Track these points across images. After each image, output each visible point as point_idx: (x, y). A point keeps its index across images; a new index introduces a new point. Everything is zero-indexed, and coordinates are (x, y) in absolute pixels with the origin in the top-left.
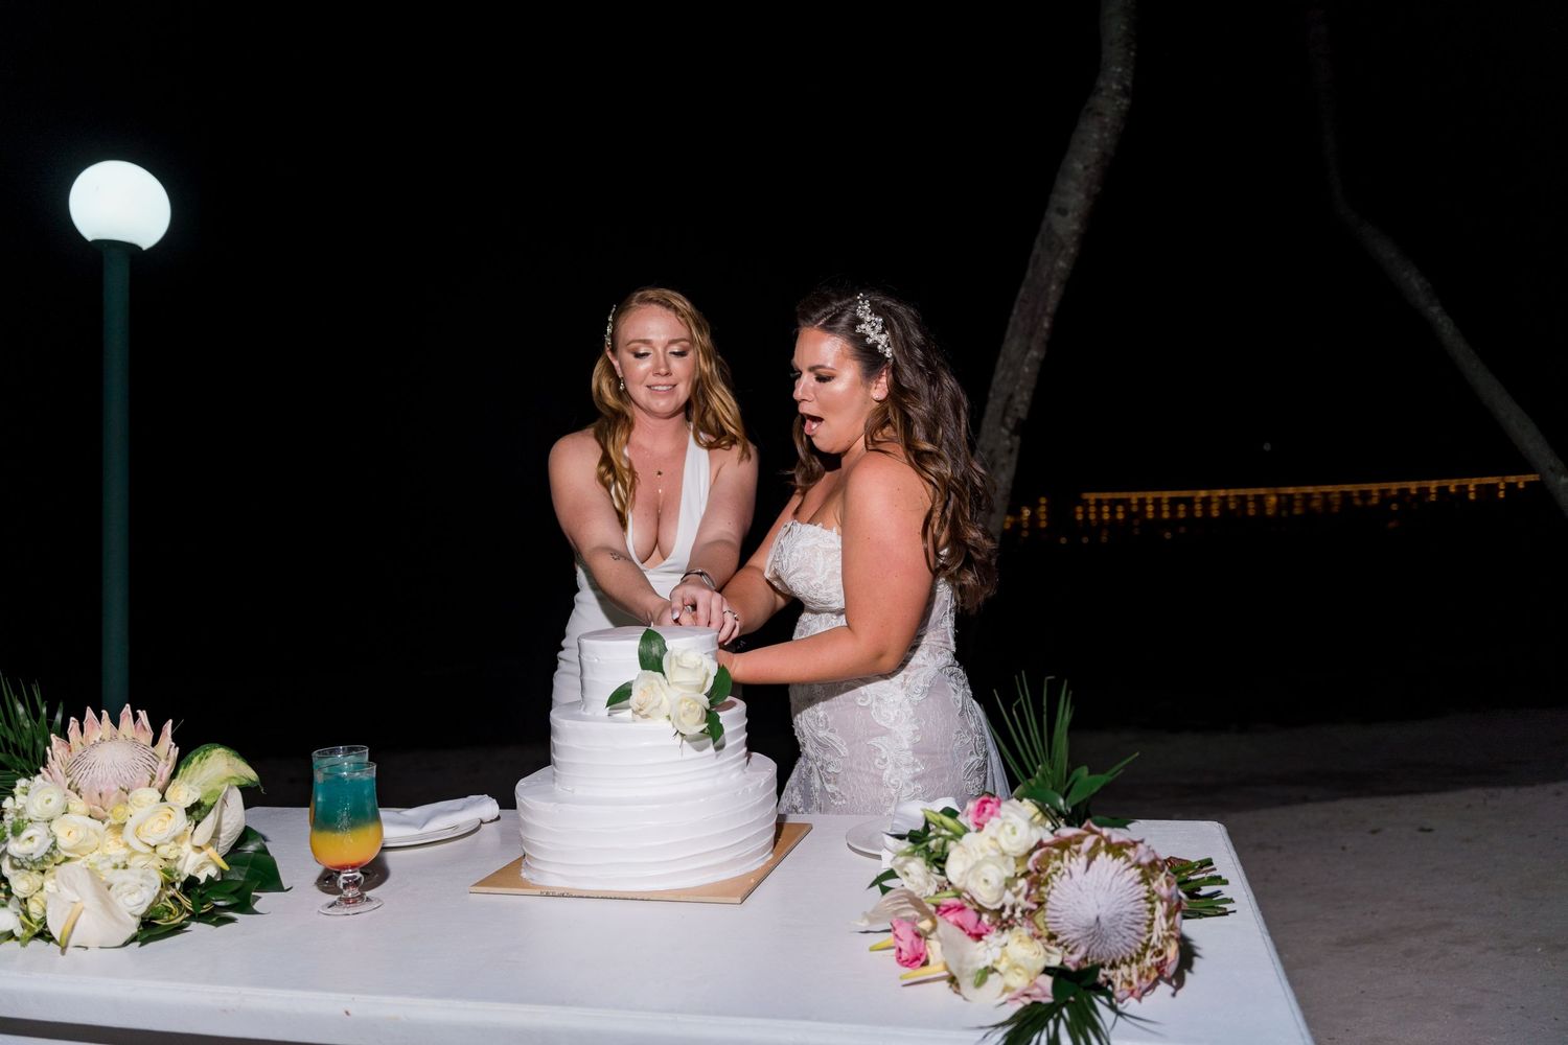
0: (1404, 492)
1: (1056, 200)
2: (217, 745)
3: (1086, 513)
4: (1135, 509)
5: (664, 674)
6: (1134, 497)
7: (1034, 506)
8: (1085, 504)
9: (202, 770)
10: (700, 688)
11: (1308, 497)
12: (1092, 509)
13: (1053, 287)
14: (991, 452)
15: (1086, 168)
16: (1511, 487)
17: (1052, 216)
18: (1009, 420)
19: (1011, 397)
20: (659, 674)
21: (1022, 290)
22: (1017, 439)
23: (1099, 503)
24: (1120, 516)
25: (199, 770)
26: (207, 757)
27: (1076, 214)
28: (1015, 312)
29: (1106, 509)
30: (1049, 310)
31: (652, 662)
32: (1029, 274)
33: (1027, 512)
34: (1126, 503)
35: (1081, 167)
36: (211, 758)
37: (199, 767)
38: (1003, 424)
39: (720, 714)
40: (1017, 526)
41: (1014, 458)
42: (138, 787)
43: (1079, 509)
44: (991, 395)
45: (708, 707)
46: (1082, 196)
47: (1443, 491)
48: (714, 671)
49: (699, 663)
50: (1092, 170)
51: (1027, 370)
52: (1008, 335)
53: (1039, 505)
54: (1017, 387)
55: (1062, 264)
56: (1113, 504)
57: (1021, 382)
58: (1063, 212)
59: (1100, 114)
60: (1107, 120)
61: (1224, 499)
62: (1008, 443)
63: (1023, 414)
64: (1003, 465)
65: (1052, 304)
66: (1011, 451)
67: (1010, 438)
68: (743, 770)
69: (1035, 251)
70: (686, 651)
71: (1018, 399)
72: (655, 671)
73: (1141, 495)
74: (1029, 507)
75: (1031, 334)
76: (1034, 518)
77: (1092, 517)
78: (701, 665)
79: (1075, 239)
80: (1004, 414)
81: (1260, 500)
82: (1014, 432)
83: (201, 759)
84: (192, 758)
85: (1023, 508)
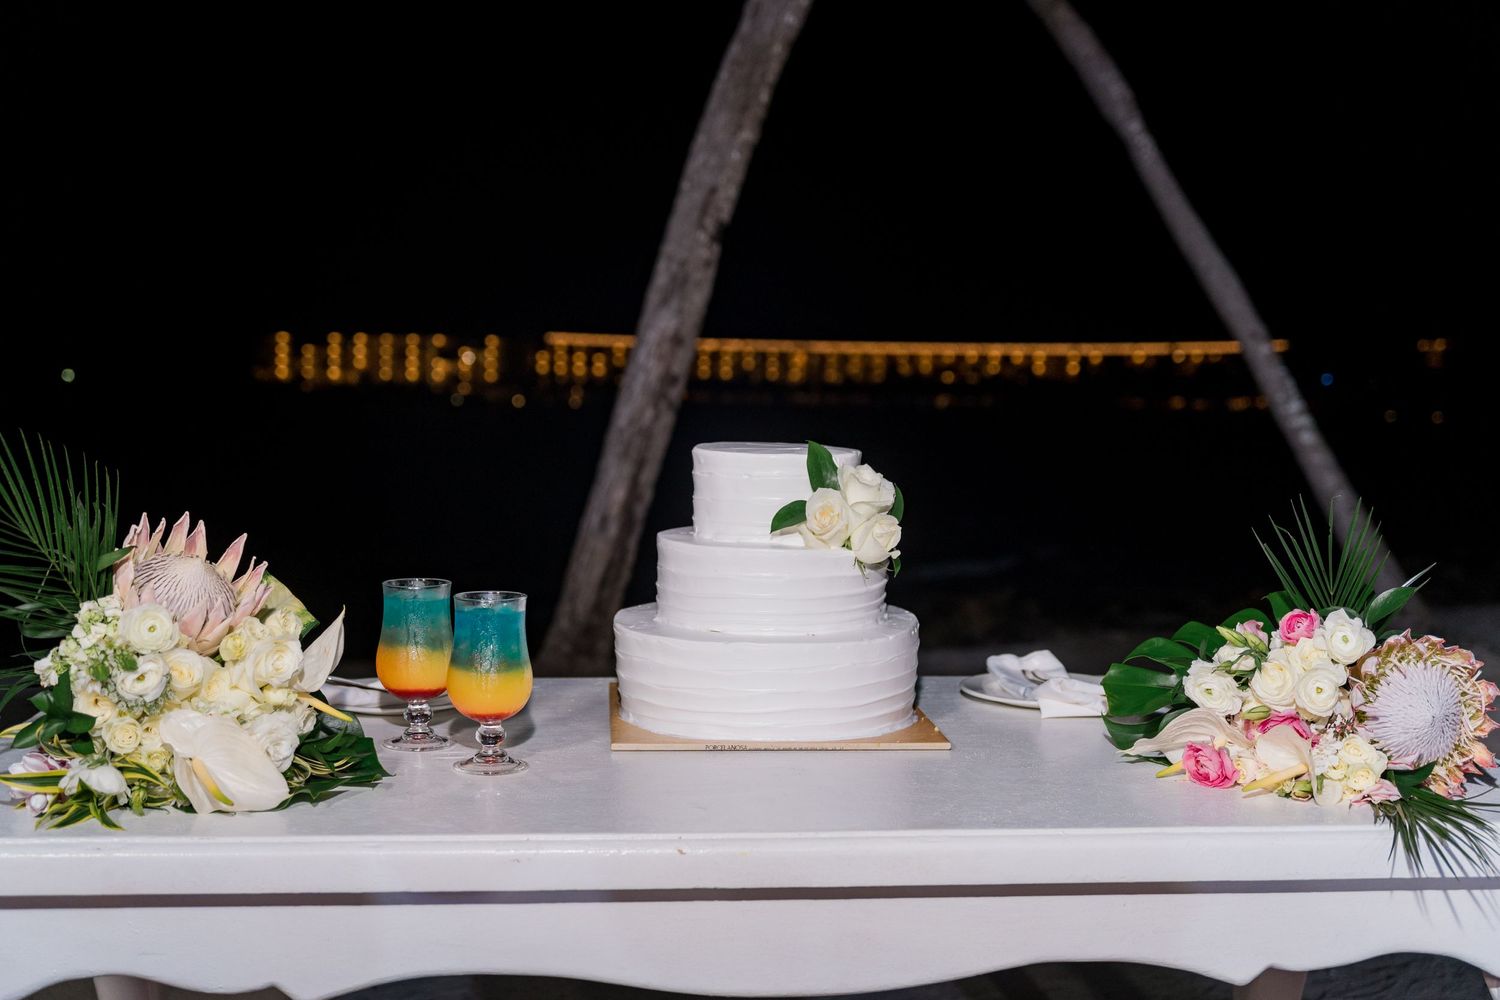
0: (960, 359)
3: (552, 363)
5: (842, 494)
6: (615, 344)
7: (479, 346)
8: (551, 349)
11: (844, 359)
12: (561, 359)
13: (778, 49)
14: (683, 264)
16: (1084, 361)
18: (708, 222)
19: (713, 191)
20: (838, 493)
22: (717, 248)
23: (571, 350)
24: (599, 371)
28: (725, 75)
29: (580, 358)
30: (768, 78)
33: (468, 356)
34: (607, 351)
38: (701, 226)
40: (454, 379)
41: (712, 272)
43: (542, 358)
44: (688, 186)
47: (1006, 360)
52: (714, 105)
53: (487, 346)
54: (722, 179)
55: (789, 18)
56: (591, 351)
57: (728, 172)
61: (738, 356)
62: (704, 252)
63: (728, 213)
64: (696, 282)
65: (774, 72)
66: (707, 264)
67: (708, 246)
71: (721, 193)
74: (472, 348)
76: (478, 367)
77: (560, 369)
80: (703, 213)
81: (784, 359)
82: (714, 239)
85: (463, 348)
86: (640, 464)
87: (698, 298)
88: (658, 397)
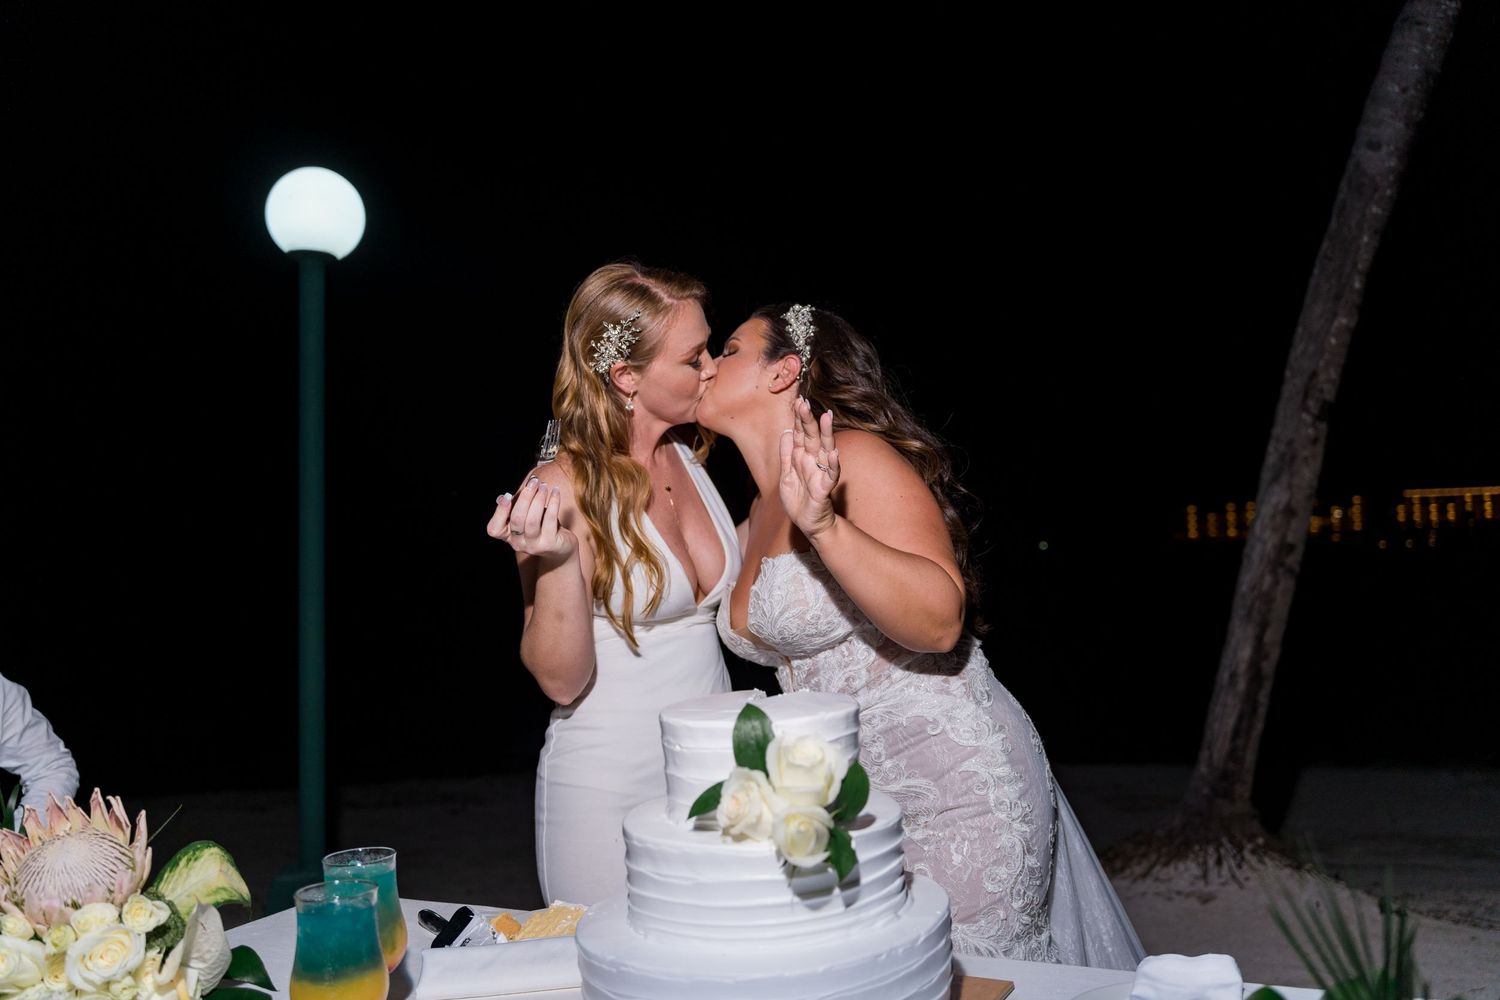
1: (1366, 132)
2: (211, 843)
3: (1409, 513)
4: (1469, 507)
5: (767, 775)
6: (1468, 494)
7: (1346, 506)
8: (1409, 503)
9: (188, 875)
10: (820, 795)
12: (1417, 508)
13: (1366, 239)
14: (1290, 443)
15: (1404, 90)
17: (1361, 153)
18: (1311, 403)
19: (1314, 375)
20: (758, 775)
21: (1325, 245)
22: (1323, 426)
23: (1425, 502)
24: (1451, 515)
25: (185, 875)
26: (196, 859)
27: (1392, 148)
28: (1316, 271)
29: (1433, 508)
30: (1360, 266)
31: (752, 753)
32: (1333, 224)
33: (1337, 514)
34: (1459, 501)
35: (1397, 89)
36: (202, 860)
37: (185, 871)
38: (1305, 408)
39: (853, 834)
40: (1327, 529)
41: (1320, 449)
42: (89, 903)
43: (1401, 510)
44: (1288, 373)
45: (832, 825)
46: (1400, 125)
48: (841, 772)
49: (819, 757)
50: (1412, 92)
51: (1333, 341)
52: (1308, 299)
53: (1351, 505)
54: (1322, 363)
55: (1375, 209)
56: (1442, 503)
57: (1327, 356)
58: (1375, 146)
59: (1419, 23)
60: (1429, 29)
62: (1311, 431)
63: (1330, 393)
64: (1306, 459)
65: (1364, 260)
66: (1315, 441)
67: (1313, 425)
68: (896, 913)
69: (1341, 196)
70: (802, 739)
71: (1322, 377)
72: (753, 767)
73: (1476, 491)
74: (1340, 505)
75: (1338, 298)
76: (1346, 519)
77: (1417, 517)
78: (822, 761)
79: (1391, 178)
80: (1306, 397)
82: (1318, 418)
83: (189, 860)
84: (180, 859)
85: (1333, 507)
86: (1263, 626)
87: (1308, 474)
88: (1276, 564)
